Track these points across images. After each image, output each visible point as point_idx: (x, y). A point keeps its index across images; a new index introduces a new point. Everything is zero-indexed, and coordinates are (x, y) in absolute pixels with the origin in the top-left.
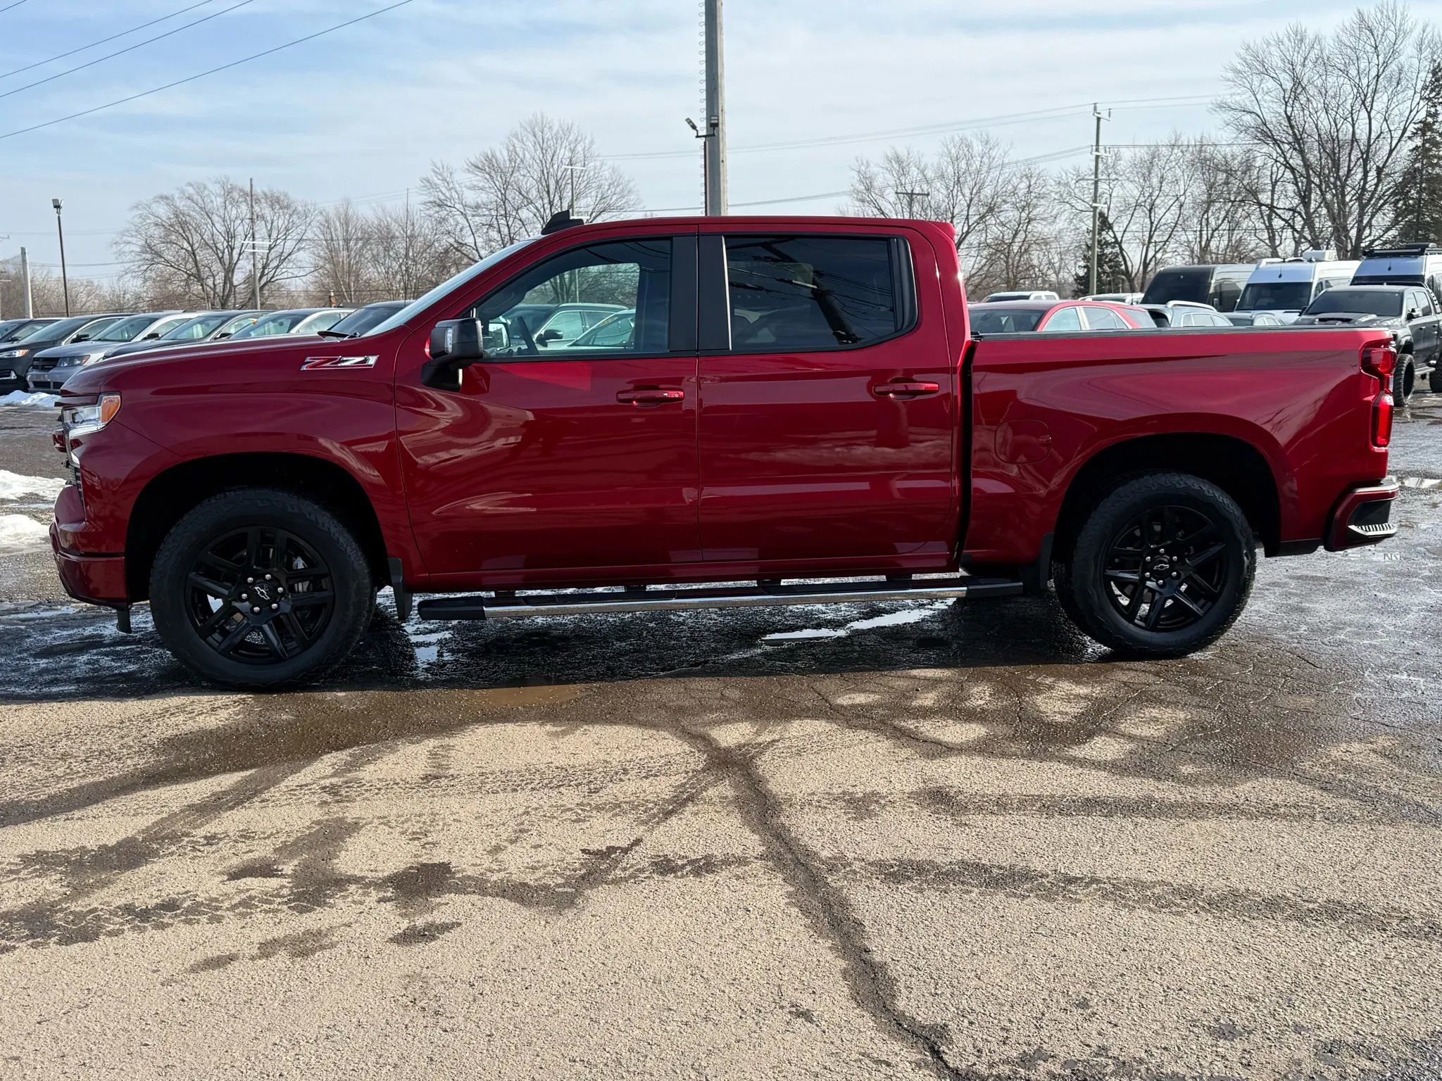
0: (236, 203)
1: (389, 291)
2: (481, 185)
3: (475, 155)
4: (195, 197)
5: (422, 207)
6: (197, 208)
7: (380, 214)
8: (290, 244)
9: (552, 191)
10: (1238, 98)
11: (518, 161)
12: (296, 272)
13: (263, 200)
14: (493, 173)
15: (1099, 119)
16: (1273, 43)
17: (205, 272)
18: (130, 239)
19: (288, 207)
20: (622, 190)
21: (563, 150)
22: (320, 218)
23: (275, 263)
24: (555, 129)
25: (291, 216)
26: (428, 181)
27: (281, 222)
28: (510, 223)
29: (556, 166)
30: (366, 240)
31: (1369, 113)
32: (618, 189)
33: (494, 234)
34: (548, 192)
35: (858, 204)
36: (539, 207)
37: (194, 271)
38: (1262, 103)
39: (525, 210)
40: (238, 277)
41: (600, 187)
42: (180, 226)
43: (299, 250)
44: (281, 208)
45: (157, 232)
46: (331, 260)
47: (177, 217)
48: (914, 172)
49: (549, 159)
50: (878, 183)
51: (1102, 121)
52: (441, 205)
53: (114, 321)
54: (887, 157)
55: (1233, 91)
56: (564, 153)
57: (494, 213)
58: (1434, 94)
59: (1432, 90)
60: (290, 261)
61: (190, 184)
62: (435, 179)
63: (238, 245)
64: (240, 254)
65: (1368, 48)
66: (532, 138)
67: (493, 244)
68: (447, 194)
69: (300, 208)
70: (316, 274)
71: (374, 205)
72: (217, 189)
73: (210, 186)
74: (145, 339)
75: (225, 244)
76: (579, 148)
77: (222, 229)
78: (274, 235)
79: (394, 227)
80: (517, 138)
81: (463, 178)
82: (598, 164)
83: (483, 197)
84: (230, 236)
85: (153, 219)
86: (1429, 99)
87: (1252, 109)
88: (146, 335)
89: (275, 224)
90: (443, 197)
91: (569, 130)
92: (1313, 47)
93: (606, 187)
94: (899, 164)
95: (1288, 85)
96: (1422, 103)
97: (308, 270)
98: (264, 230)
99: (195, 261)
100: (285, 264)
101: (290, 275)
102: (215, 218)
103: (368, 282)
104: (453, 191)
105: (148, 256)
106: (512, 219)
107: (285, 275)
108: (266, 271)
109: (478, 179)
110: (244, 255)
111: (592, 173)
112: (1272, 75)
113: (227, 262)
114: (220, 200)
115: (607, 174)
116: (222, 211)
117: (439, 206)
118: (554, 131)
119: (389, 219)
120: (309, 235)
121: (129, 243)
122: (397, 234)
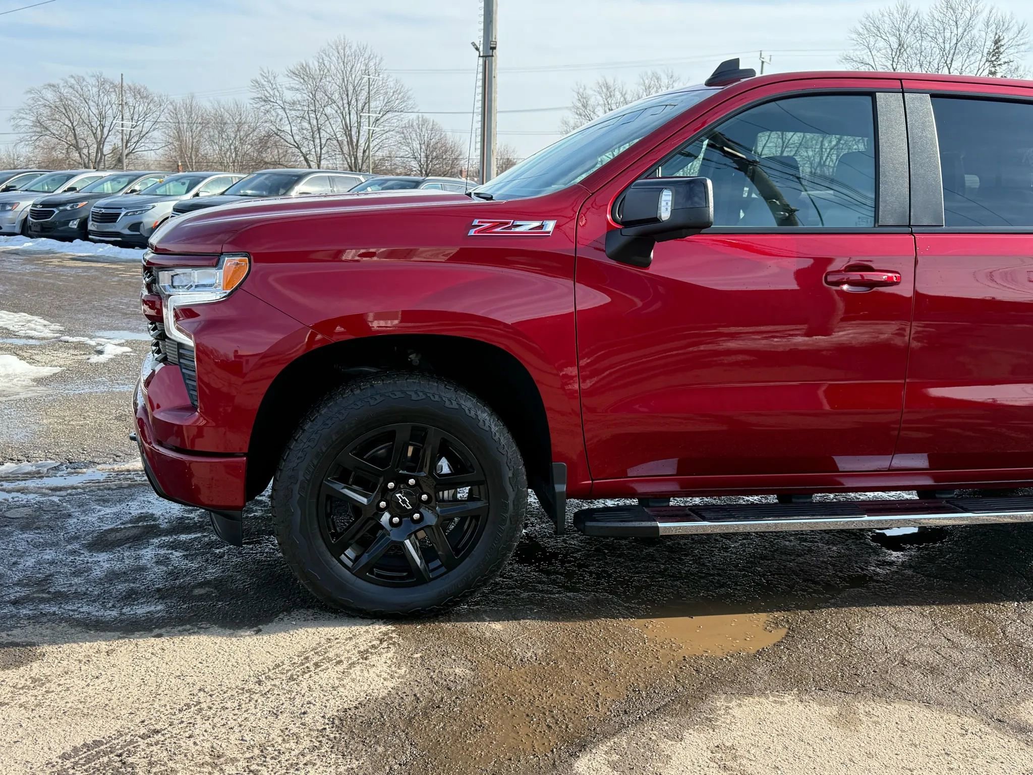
0: (107, 93)
1: (221, 164)
2: (297, 87)
3: (293, 64)
4: (76, 86)
5: (251, 101)
6: (77, 95)
7: (216, 106)
8: (148, 124)
9: (350, 94)
10: (858, 53)
11: (326, 71)
12: (151, 147)
13: (128, 92)
14: (306, 78)
15: (763, 62)
16: (886, 14)
17: (82, 144)
18: (24, 116)
19: (147, 97)
20: (403, 97)
21: (359, 65)
22: (170, 107)
23: (136, 139)
24: (354, 47)
25: (148, 104)
26: (257, 82)
27: (141, 109)
28: (318, 117)
29: (353, 76)
30: (205, 124)
31: (949, 69)
32: (400, 96)
33: (305, 125)
34: (347, 95)
35: (577, 117)
36: (340, 106)
37: (74, 142)
38: (875, 57)
39: (329, 108)
40: (107, 149)
41: (386, 93)
42: (64, 108)
43: (154, 130)
44: (141, 98)
45: (46, 112)
46: (179, 138)
47: (61, 100)
48: (618, 95)
49: (349, 70)
50: (592, 102)
51: (765, 64)
52: (266, 101)
53: (36, 176)
54: (599, 83)
55: (856, 47)
56: (360, 66)
57: (306, 108)
58: (995, 57)
59: (993, 56)
60: (146, 138)
61: (72, 77)
62: (262, 81)
63: (107, 124)
64: (109, 131)
65: (951, 22)
66: (336, 54)
67: (305, 132)
68: (271, 93)
69: (156, 98)
70: (166, 148)
71: (211, 99)
72: (93, 81)
73: (88, 79)
74: (65, 191)
75: (98, 123)
76: (371, 64)
77: (96, 112)
78: (136, 117)
79: (226, 115)
80: (325, 54)
81: (284, 81)
82: (385, 76)
83: (298, 96)
84: (102, 117)
85: (43, 102)
86: (992, 62)
87: (868, 62)
88: (66, 188)
89: (136, 109)
90: (268, 95)
91: (365, 49)
92: (914, 19)
93: (391, 94)
94: (607, 90)
95: (895, 46)
96: (987, 64)
97: (160, 145)
98: (128, 114)
99: (75, 135)
100: (143, 140)
101: (147, 149)
102: (91, 103)
103: (205, 156)
104: (275, 90)
105: (38, 130)
106: (319, 114)
107: (143, 148)
108: (129, 145)
109: (295, 82)
110: (113, 132)
111: (381, 83)
112: (884, 37)
113: (99, 137)
114: (95, 90)
115: (392, 84)
116: (96, 99)
117: (265, 101)
118: (353, 50)
119: (222, 110)
120: (162, 119)
121: (23, 118)
122: (229, 121)
